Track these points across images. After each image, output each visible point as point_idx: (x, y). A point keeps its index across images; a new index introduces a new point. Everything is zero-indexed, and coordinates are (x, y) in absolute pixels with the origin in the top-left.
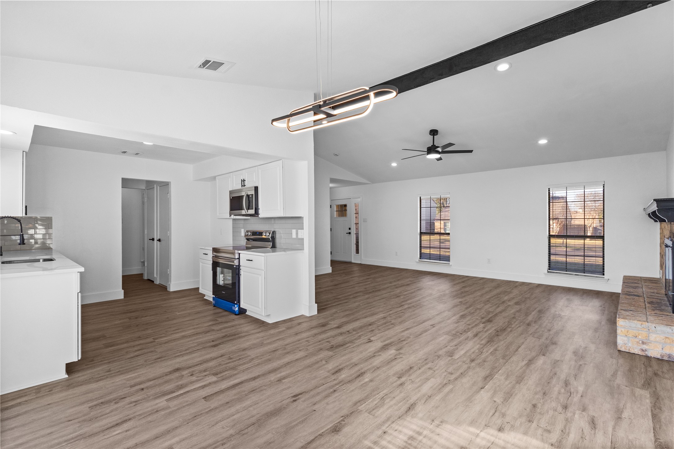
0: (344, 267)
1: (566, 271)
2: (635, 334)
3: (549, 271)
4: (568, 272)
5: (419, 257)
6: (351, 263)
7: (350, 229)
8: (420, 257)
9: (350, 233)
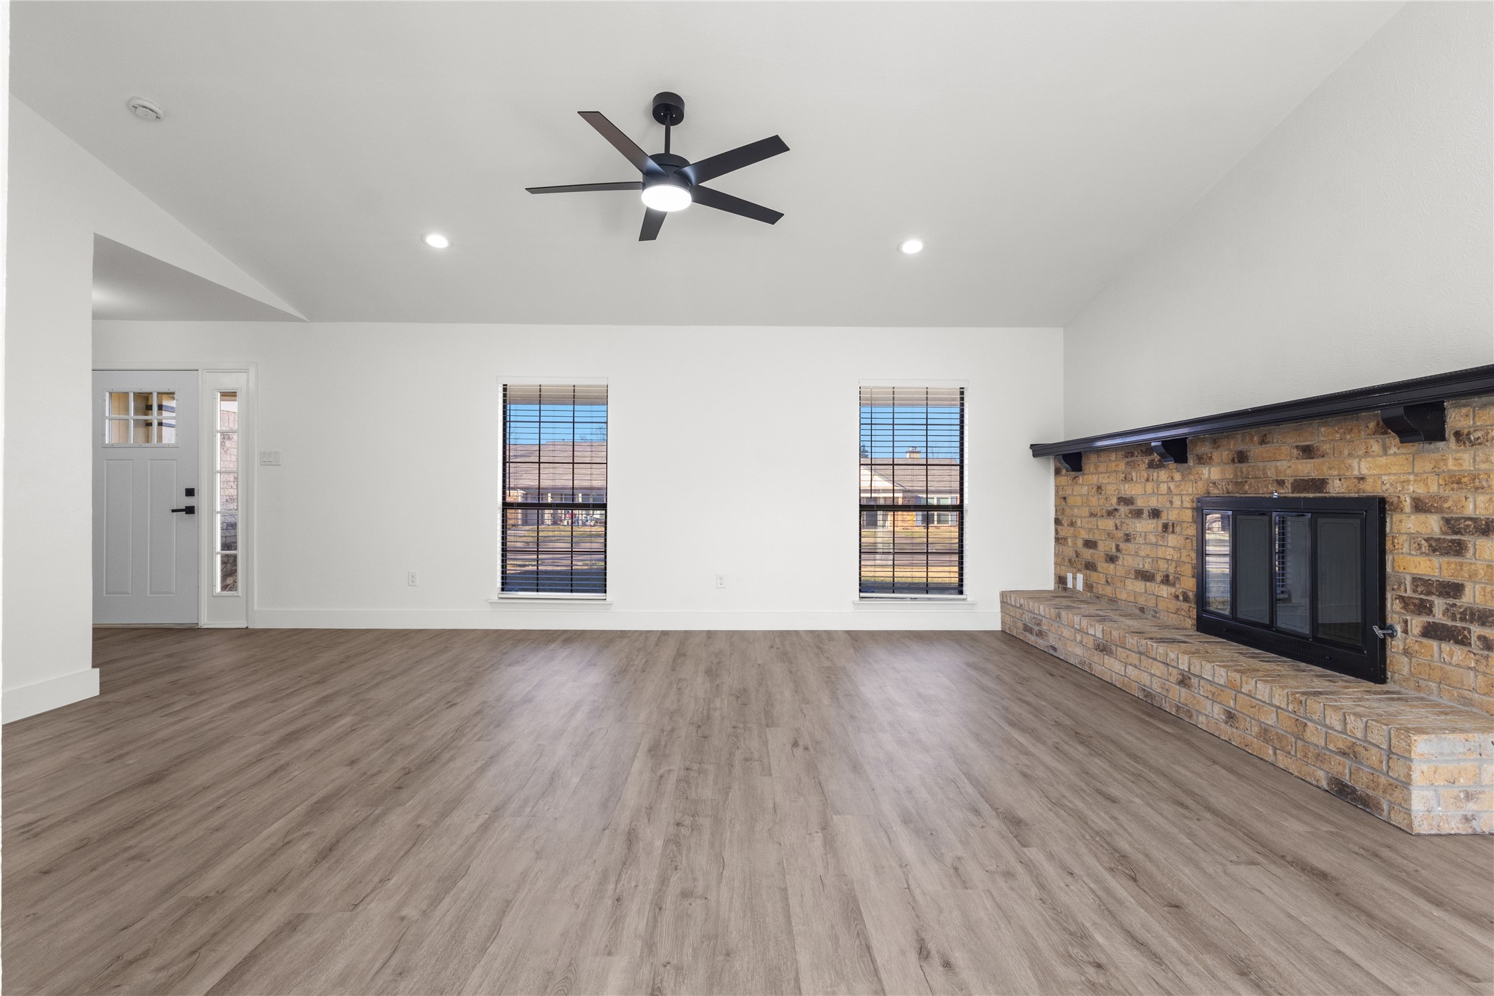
0: (170, 656)
1: (893, 592)
2: (1452, 775)
3: (863, 595)
4: (897, 593)
5: (499, 585)
6: (193, 631)
7: (190, 492)
8: (503, 584)
9: (190, 510)
